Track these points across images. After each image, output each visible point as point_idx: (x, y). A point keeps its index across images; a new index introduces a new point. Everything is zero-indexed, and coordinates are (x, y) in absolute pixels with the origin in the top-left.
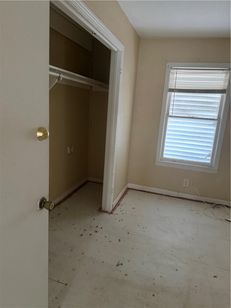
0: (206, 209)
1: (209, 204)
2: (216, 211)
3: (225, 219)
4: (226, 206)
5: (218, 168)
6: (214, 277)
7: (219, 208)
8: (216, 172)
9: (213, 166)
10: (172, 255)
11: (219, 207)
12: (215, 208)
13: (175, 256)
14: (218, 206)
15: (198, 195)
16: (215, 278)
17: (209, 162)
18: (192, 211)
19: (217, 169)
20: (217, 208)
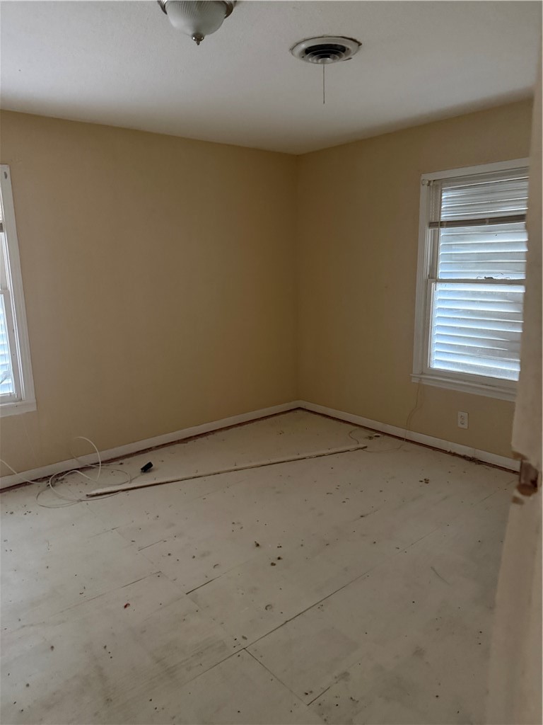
0: (39, 494)
1: (40, 482)
2: (62, 489)
3: (87, 495)
4: (78, 469)
5: (36, 398)
6: (126, 606)
7: (63, 481)
8: (34, 409)
9: (23, 396)
10: (24, 626)
11: (63, 479)
12: (56, 484)
13: (32, 625)
14: (60, 478)
15: (12, 474)
16: (128, 608)
17: (12, 392)
18: (12, 513)
19: (35, 401)
20: (59, 483)
